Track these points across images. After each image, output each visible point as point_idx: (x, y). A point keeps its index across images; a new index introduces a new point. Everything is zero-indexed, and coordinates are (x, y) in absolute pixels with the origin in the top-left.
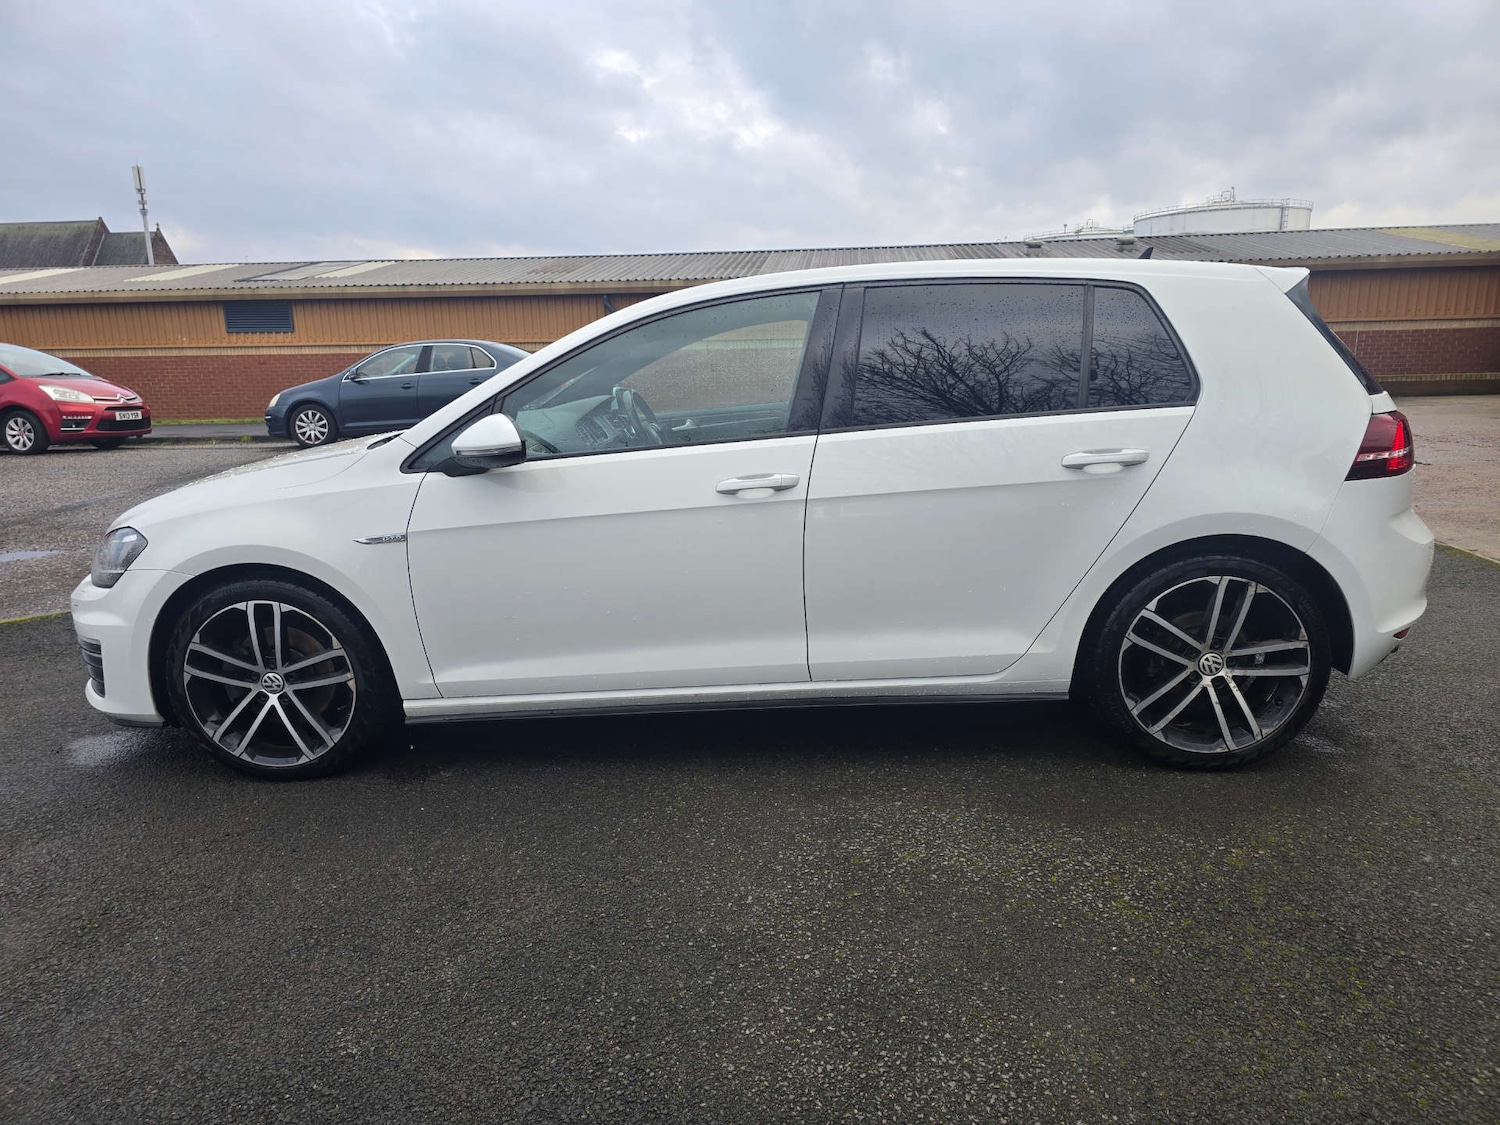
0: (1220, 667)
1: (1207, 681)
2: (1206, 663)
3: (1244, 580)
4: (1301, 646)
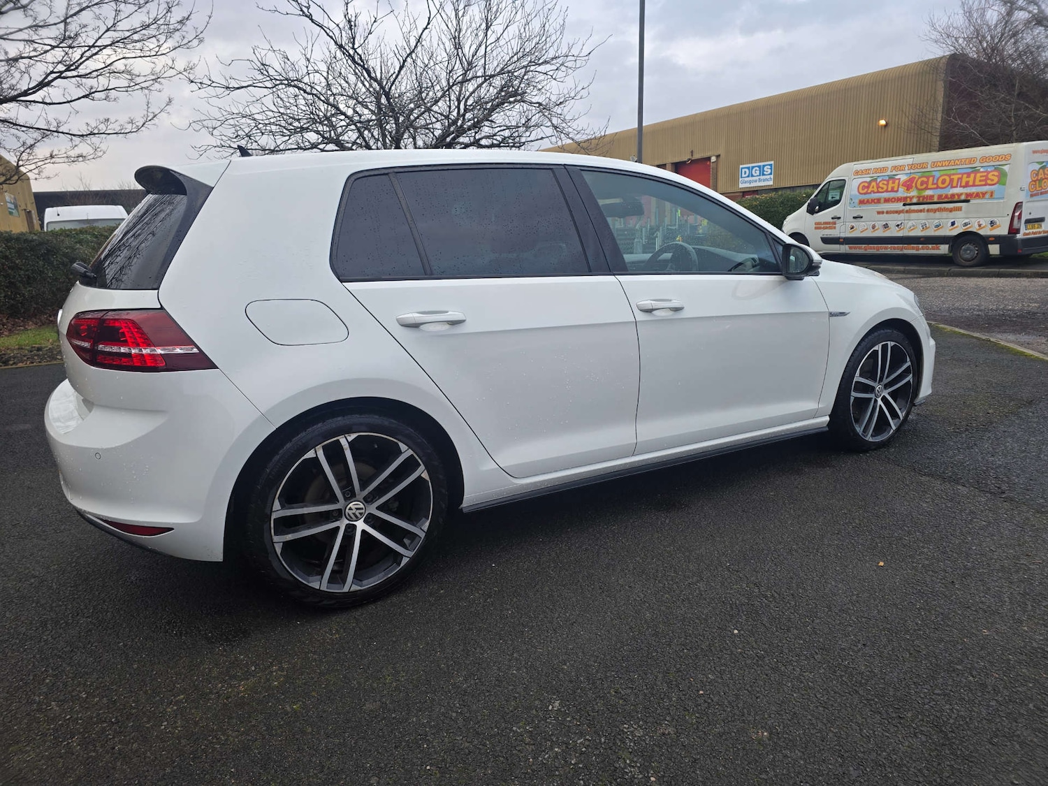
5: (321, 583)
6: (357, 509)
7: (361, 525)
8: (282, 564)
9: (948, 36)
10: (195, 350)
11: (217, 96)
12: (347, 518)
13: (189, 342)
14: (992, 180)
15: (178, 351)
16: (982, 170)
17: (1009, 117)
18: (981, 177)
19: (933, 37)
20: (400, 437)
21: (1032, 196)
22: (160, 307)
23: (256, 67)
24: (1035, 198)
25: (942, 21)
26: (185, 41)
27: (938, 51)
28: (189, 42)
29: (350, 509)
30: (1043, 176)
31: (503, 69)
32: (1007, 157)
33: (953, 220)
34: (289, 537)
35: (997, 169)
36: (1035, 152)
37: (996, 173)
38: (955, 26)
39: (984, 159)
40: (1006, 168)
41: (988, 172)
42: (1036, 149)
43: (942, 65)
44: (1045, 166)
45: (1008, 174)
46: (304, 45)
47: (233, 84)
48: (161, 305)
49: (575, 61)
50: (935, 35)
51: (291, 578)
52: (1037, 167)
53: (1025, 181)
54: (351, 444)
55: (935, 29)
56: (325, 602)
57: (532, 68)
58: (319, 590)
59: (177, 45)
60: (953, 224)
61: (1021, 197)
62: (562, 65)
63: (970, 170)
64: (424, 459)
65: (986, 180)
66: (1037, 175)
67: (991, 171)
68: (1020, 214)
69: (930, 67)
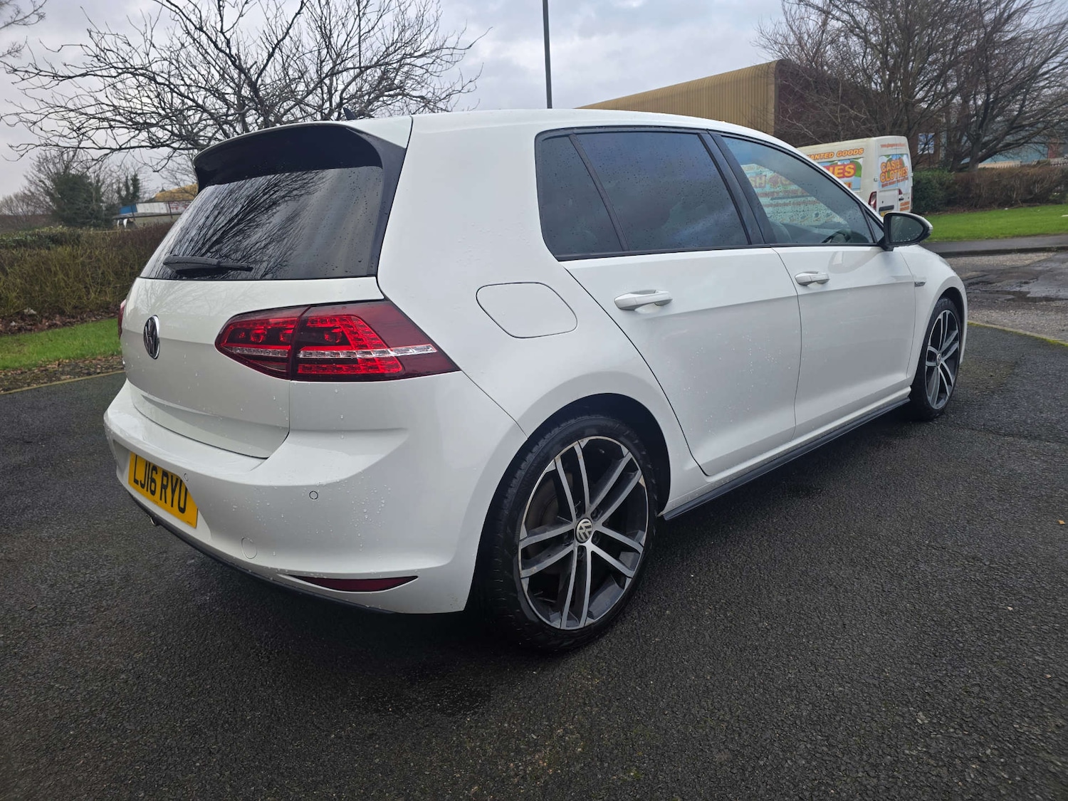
5: (560, 622)
6: (587, 527)
7: (590, 547)
8: (528, 603)
9: (776, 43)
10: (431, 350)
11: (43, 87)
12: (577, 540)
13: (425, 339)
14: (849, 173)
15: (413, 351)
16: (839, 163)
17: (837, 118)
18: (839, 169)
19: (762, 43)
20: (622, 439)
21: (883, 186)
22: (383, 297)
23: (91, 53)
24: (885, 188)
25: (769, 28)
26: (21, 16)
27: (768, 57)
28: (26, 17)
29: (581, 528)
30: (890, 168)
31: (379, 60)
32: (860, 151)
33: (816, 212)
34: (535, 569)
35: (852, 162)
36: (883, 146)
37: (852, 166)
38: (780, 33)
39: (840, 153)
40: (860, 161)
41: (845, 166)
42: (884, 144)
43: (772, 70)
44: (891, 159)
45: (863, 168)
46: (143, 30)
47: (63, 71)
48: (384, 295)
49: (452, 55)
50: (764, 41)
51: (536, 620)
52: (885, 159)
53: (877, 172)
54: (584, 450)
55: (763, 36)
56: (565, 644)
57: (408, 61)
58: (560, 629)
59: (10, 21)
60: (817, 215)
61: (875, 187)
62: (437, 57)
63: (829, 164)
64: (641, 462)
65: (843, 173)
66: (886, 167)
67: (848, 165)
68: (875, 203)
69: (759, 72)
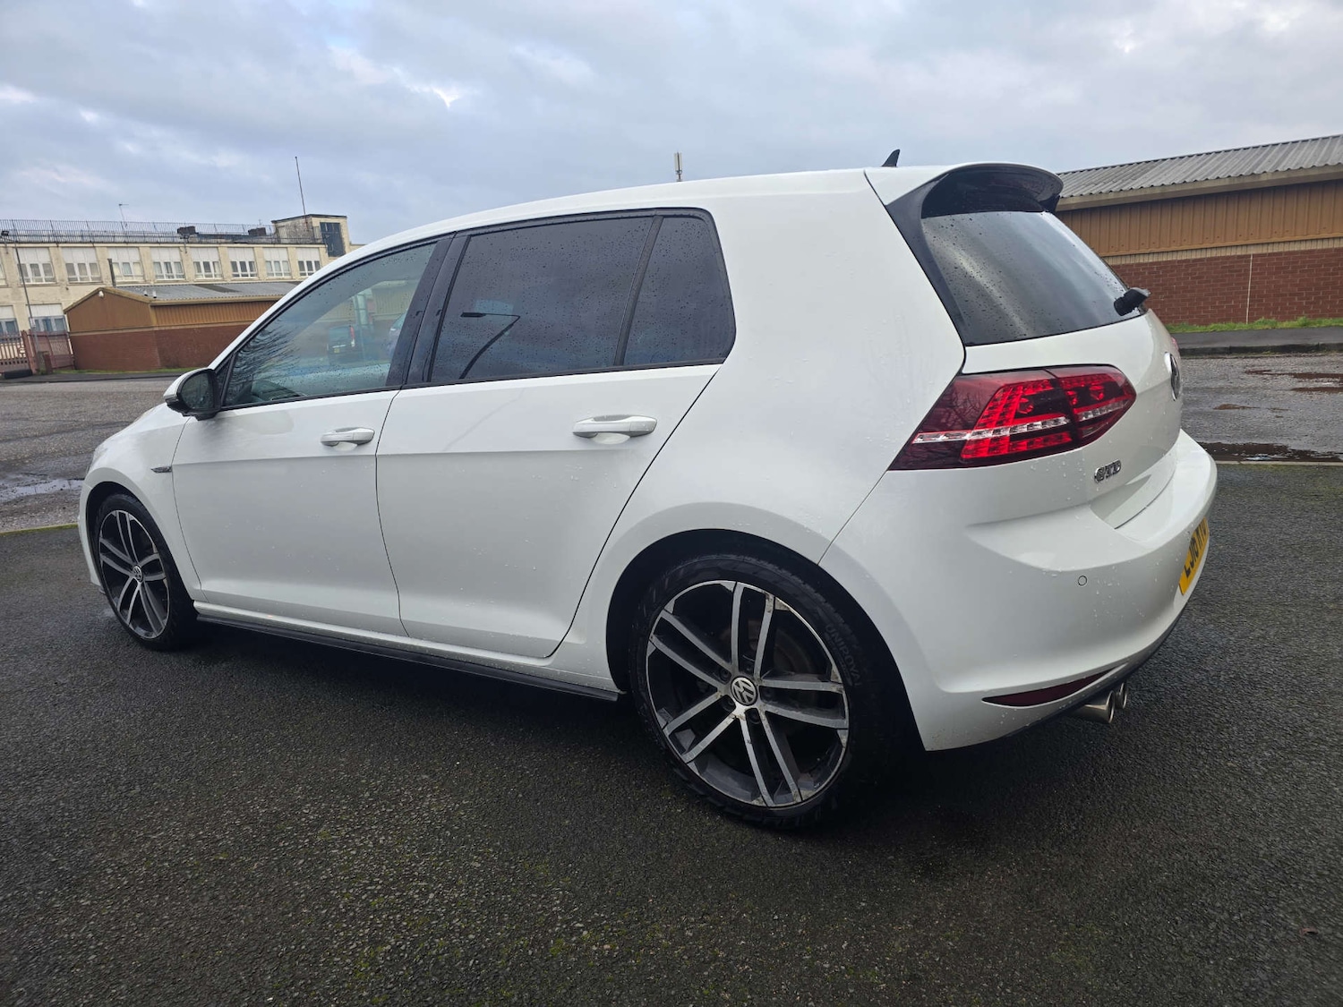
0: (753, 697)
1: (740, 710)
2: (737, 688)
3: (760, 590)
4: (834, 690)
